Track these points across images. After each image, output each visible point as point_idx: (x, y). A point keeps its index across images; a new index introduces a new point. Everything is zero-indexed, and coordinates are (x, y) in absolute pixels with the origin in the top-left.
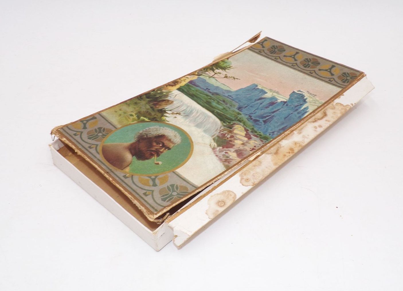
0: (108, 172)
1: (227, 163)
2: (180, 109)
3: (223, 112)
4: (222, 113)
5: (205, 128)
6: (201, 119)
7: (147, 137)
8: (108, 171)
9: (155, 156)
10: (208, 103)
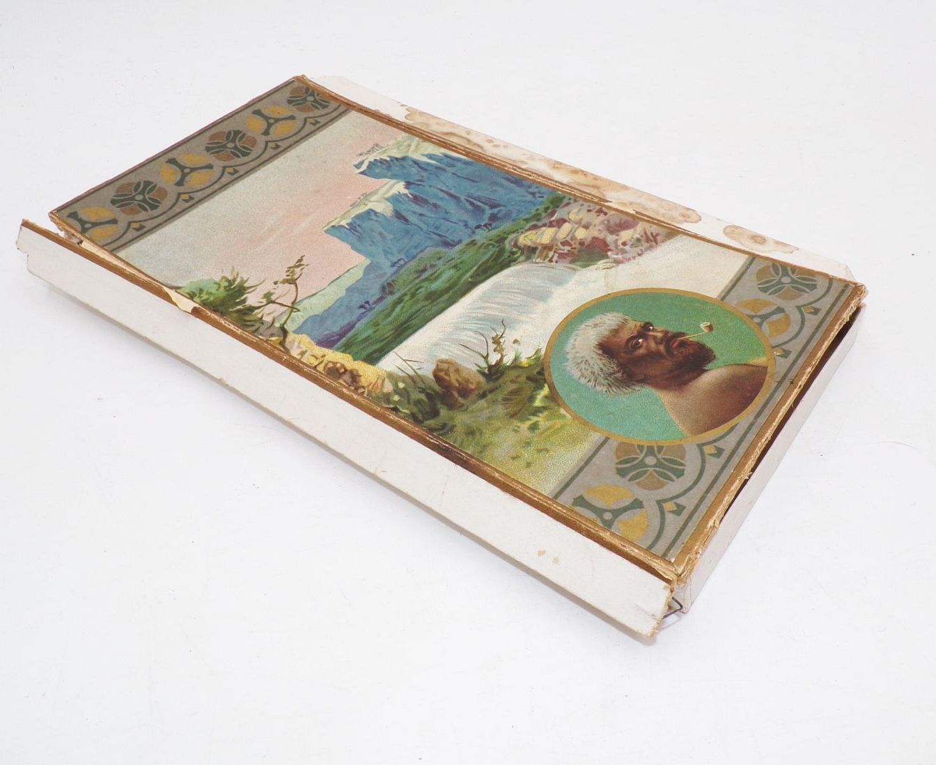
0: (792, 383)
1: (659, 238)
2: (476, 342)
3: (471, 268)
4: (475, 268)
5: (548, 285)
6: (510, 296)
7: (619, 372)
8: (787, 383)
9: (687, 339)
10: (432, 296)
